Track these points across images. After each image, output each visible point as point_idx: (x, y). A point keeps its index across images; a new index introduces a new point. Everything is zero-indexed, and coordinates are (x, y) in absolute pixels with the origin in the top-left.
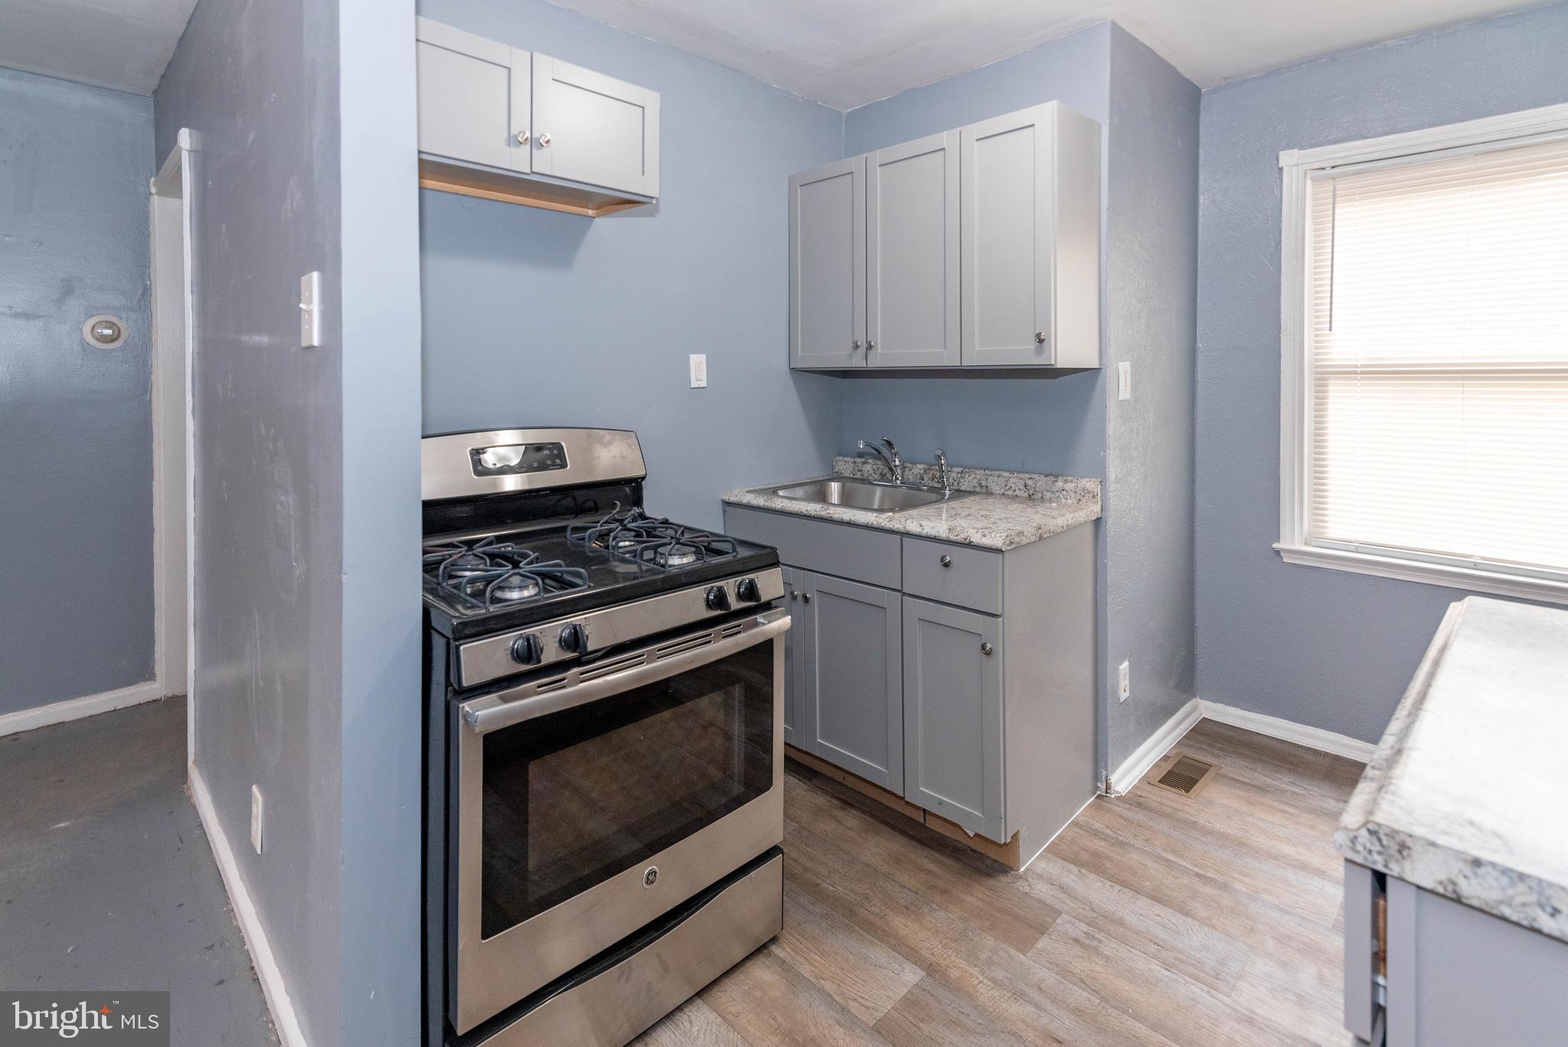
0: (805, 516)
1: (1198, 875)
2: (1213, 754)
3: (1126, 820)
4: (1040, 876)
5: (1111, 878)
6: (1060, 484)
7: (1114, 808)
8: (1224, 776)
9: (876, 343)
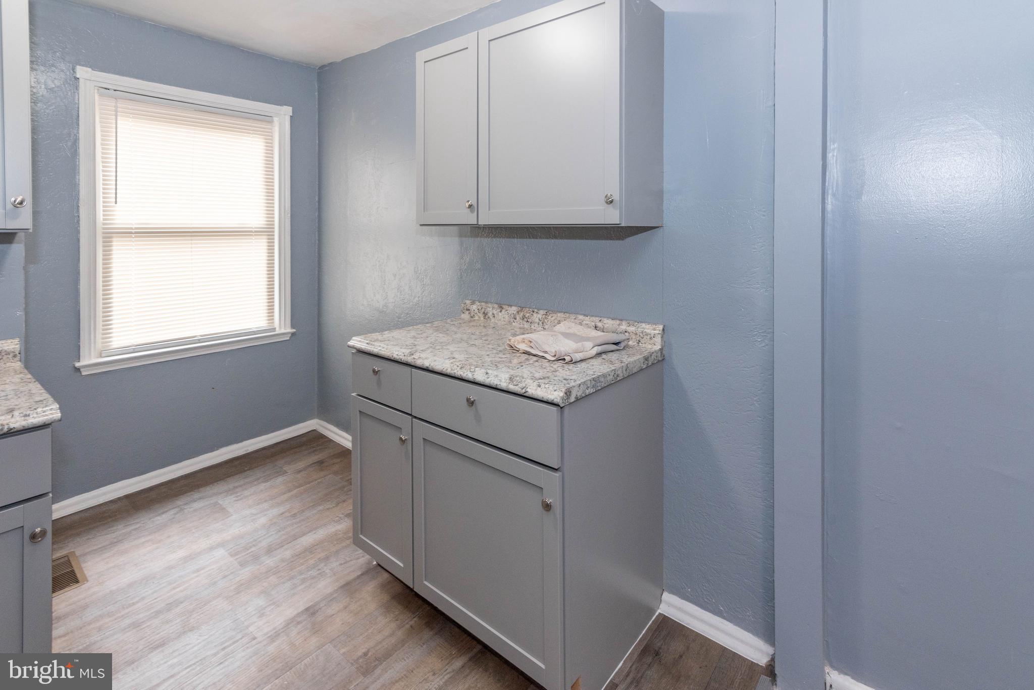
8: (81, 555)
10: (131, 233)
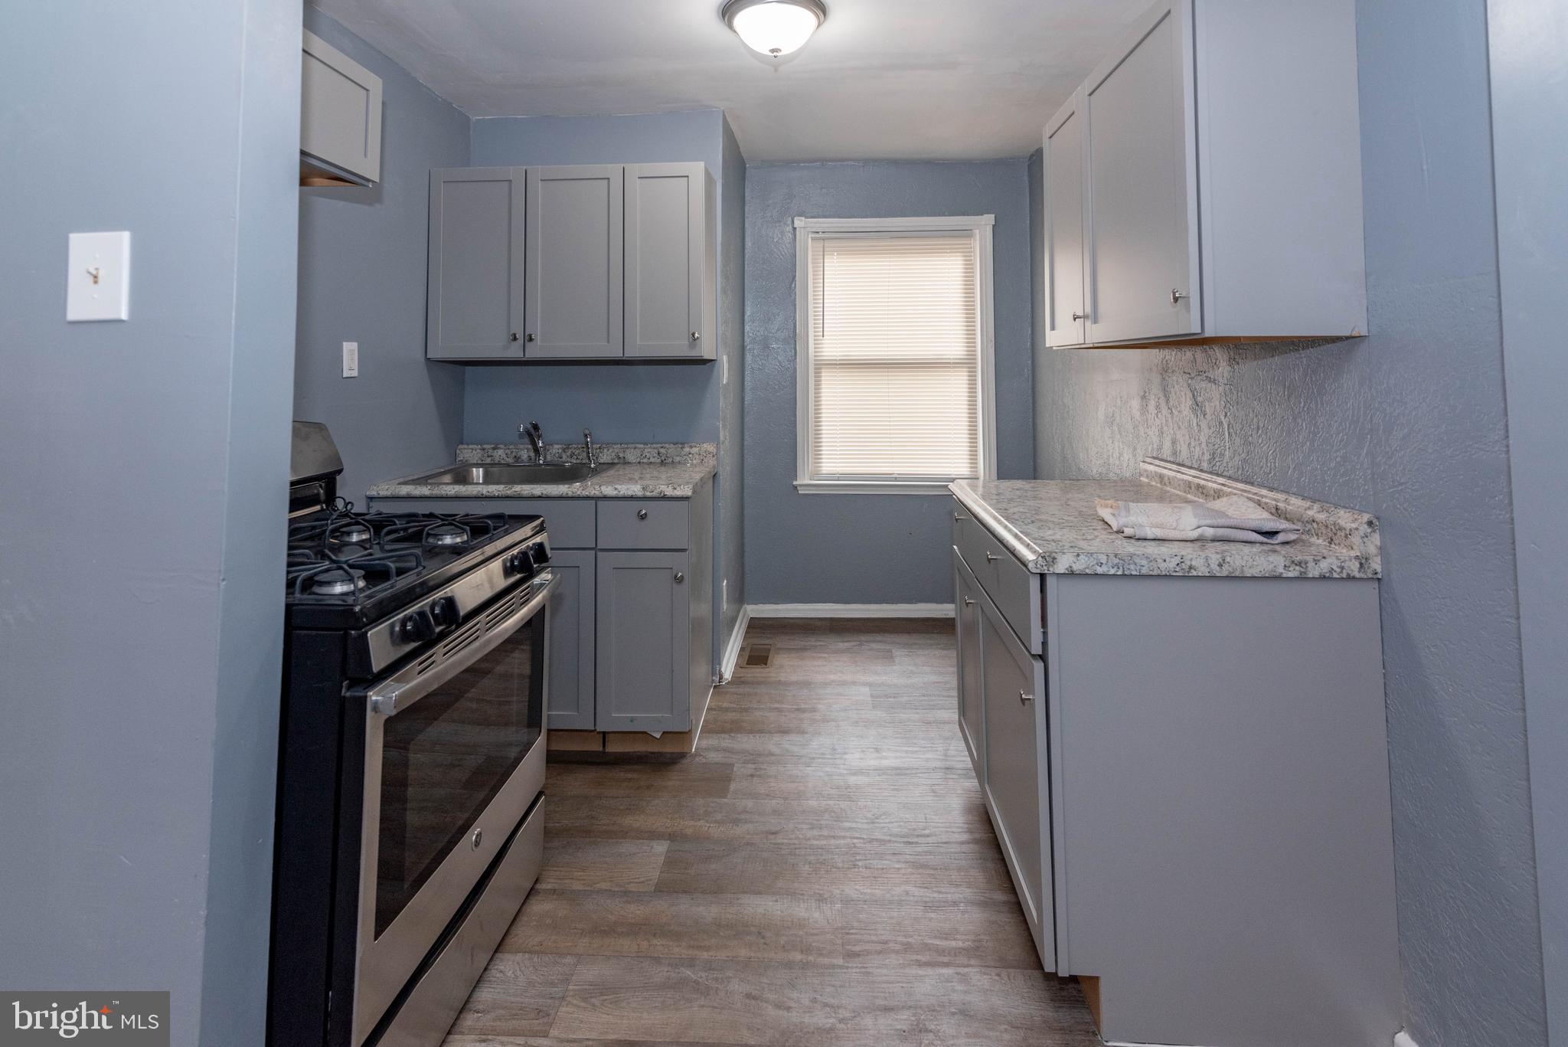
0: (486, 497)
1: (797, 710)
2: (768, 638)
3: (740, 695)
4: (707, 749)
5: (751, 732)
6: (687, 449)
7: (728, 690)
8: (779, 649)
9: (536, 335)
10: (836, 364)
